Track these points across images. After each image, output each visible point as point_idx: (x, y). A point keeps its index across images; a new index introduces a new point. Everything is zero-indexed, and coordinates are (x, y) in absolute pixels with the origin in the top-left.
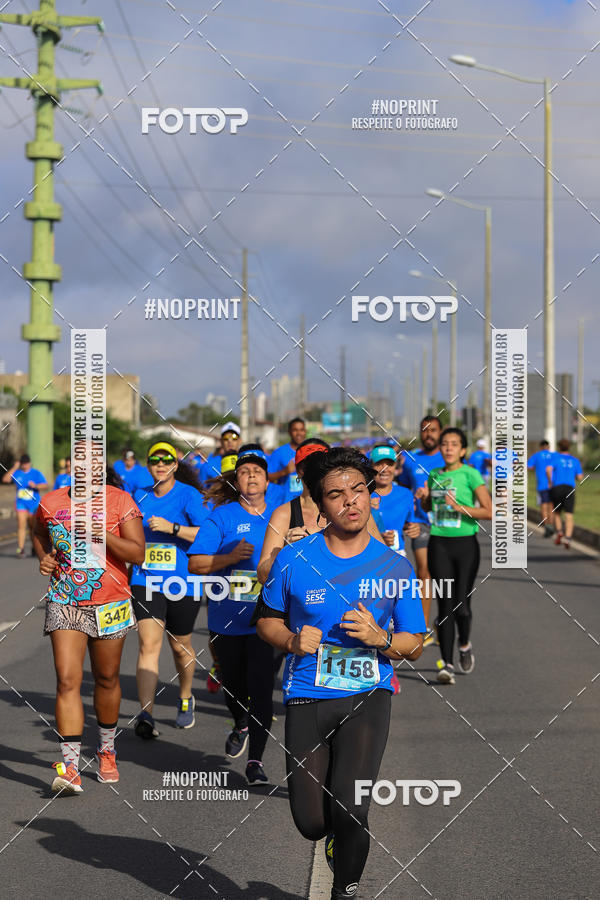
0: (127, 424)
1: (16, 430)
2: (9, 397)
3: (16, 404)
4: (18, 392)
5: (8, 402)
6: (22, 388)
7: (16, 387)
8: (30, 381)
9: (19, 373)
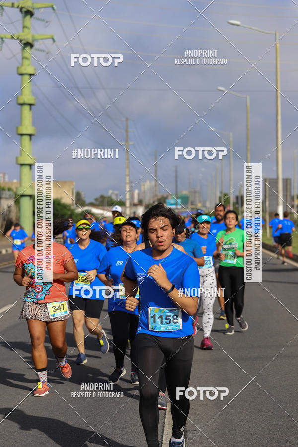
0: (69, 206)
1: (14, 209)
2: (11, 193)
3: (14, 196)
4: (15, 190)
5: (10, 195)
6: (17, 188)
7: (14, 187)
8: (21, 185)
9: (15, 181)
